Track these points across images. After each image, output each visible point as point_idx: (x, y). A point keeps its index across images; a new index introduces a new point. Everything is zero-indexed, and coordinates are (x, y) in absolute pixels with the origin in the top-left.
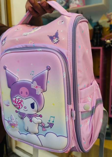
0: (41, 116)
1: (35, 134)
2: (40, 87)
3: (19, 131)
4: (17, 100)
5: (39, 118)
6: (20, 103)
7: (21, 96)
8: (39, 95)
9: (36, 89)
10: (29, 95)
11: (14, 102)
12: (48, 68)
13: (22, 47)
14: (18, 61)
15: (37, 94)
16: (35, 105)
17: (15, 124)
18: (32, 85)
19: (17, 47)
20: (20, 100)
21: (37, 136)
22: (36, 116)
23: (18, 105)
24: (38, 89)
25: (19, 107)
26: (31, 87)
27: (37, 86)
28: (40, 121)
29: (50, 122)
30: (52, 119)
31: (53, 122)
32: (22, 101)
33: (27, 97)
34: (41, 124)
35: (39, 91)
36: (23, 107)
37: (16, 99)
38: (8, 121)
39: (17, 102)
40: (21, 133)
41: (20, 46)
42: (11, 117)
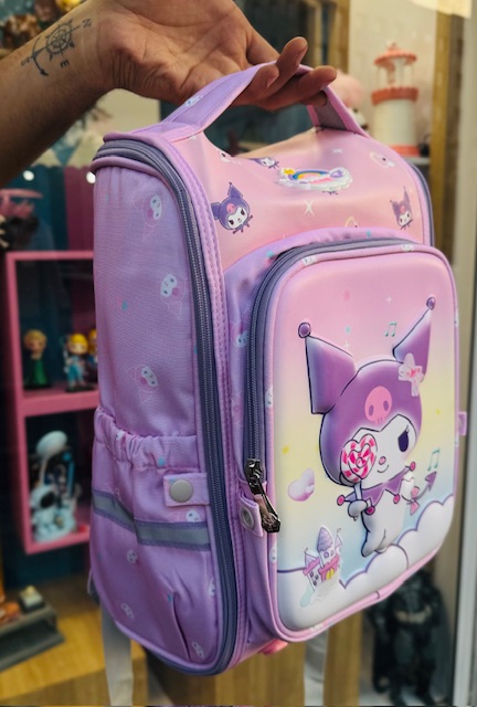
1: (392, 544)
2: (421, 368)
3: (340, 581)
4: (358, 448)
5: (411, 474)
6: (366, 453)
7: (373, 423)
8: (418, 397)
9: (411, 380)
10: (393, 409)
11: (349, 459)
18: (400, 369)
19: (317, 237)
20: (367, 439)
21: (397, 545)
23: (360, 464)
24: (415, 379)
25: (365, 470)
26: (400, 378)
27: (414, 368)
28: (412, 485)
29: (431, 471)
30: (434, 460)
31: (436, 466)
32: (372, 443)
33: (387, 417)
35: (417, 383)
36: (377, 461)
37: (353, 446)
38: (303, 569)
39: (356, 456)
42: (319, 539)
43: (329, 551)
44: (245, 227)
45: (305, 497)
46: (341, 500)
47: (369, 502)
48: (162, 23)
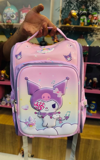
0: (59, 113)
1: (52, 127)
2: (61, 92)
3: (36, 129)
5: (58, 114)
6: (42, 105)
7: (44, 100)
8: (60, 98)
9: (57, 93)
10: (51, 98)
12: (67, 79)
13: (41, 62)
14: (40, 74)
15: (58, 97)
16: (56, 105)
17: (34, 123)
18: (54, 91)
19: (37, 62)
20: (42, 103)
21: (54, 128)
22: (55, 113)
23: (39, 107)
24: (59, 93)
25: (41, 109)
27: (58, 91)
28: (58, 116)
29: (67, 116)
30: (68, 114)
31: (69, 115)
33: (48, 100)
34: (58, 119)
35: (59, 95)
36: (45, 108)
37: (37, 103)
38: (25, 123)
39: (38, 105)
40: (37, 130)
41: (40, 61)
42: (29, 118)
43: (31, 121)
44: (20, 59)
45: (26, 109)
46: (36, 113)
47: (42, 115)
48: (32, 23)
